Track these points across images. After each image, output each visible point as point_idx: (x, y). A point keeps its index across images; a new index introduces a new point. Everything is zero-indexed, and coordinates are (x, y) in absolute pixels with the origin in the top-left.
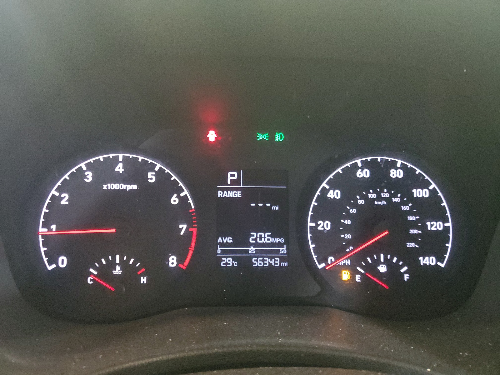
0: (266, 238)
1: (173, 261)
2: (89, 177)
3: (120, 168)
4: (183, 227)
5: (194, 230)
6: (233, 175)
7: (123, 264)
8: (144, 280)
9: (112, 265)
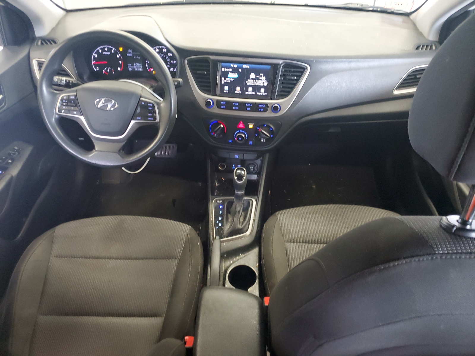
0: (138, 64)
1: (119, 69)
2: (100, 51)
3: (106, 49)
4: (120, 62)
5: (123, 63)
6: (129, 51)
7: (110, 69)
8: (114, 73)
9: (107, 69)
